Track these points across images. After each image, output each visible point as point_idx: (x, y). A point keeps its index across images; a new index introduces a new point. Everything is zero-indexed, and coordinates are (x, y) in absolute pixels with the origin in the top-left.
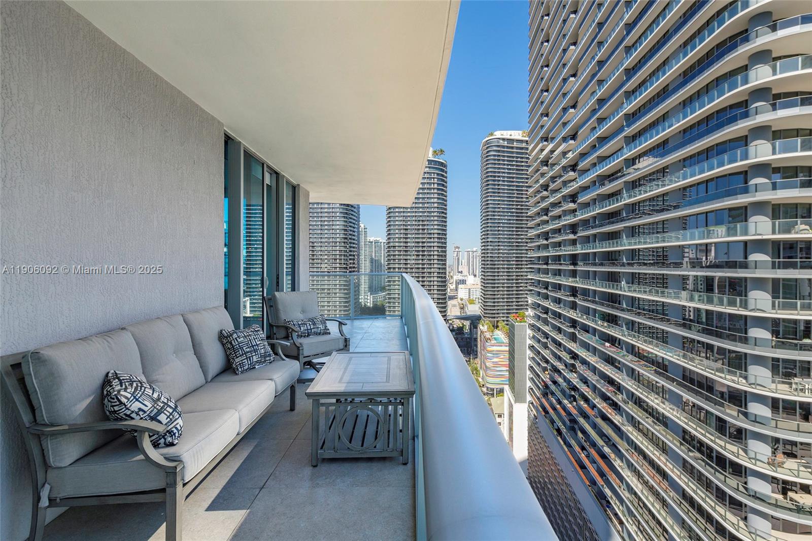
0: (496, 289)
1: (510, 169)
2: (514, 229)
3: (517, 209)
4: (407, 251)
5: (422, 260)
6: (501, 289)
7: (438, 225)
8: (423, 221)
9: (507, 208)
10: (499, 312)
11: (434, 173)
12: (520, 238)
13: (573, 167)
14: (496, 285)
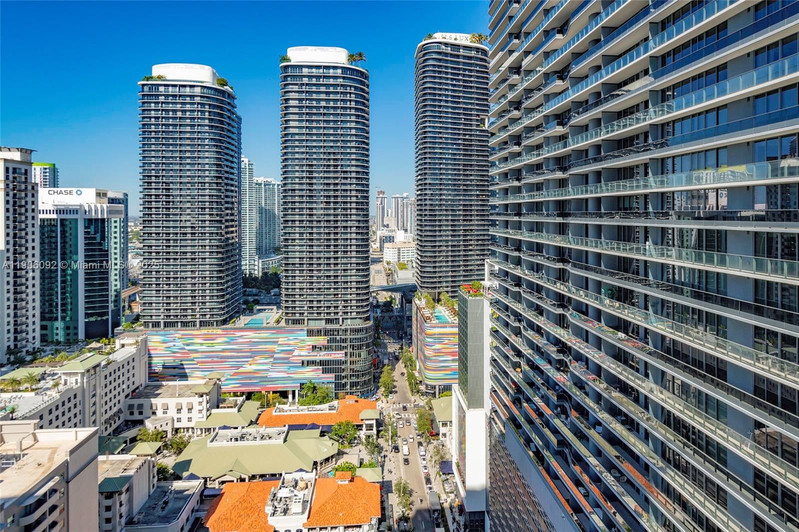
0: (437, 249)
1: (454, 85)
2: (461, 167)
3: (465, 140)
4: (312, 196)
5: (335, 209)
6: (444, 248)
7: (357, 160)
8: (334, 153)
9: (452, 139)
10: (441, 280)
11: (350, 86)
12: (468, 180)
13: (562, 74)
14: (437, 244)
